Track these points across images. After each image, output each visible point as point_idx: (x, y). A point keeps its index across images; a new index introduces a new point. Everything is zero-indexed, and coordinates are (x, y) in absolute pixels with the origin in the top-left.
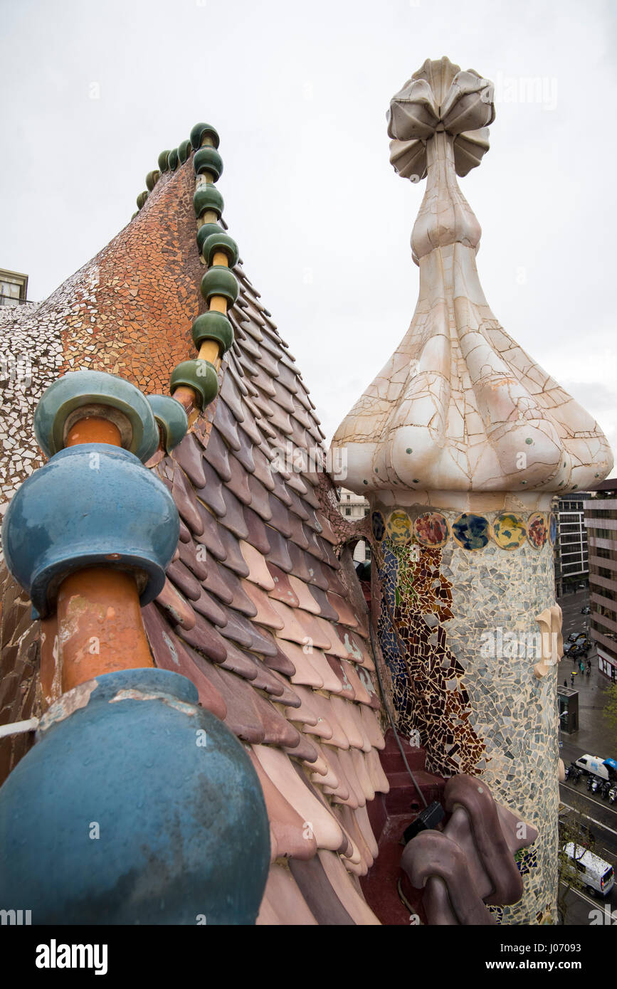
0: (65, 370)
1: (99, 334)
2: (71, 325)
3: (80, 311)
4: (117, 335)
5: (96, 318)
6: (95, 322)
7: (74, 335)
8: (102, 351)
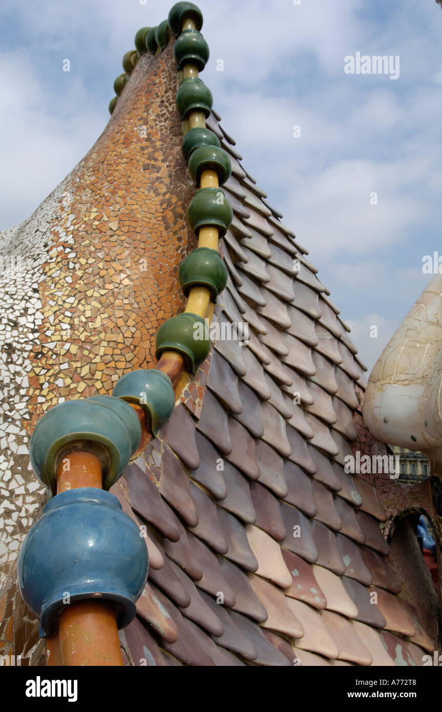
0: (45, 329)
1: (79, 282)
2: (49, 274)
3: (57, 256)
4: (97, 281)
5: (75, 263)
6: (74, 268)
7: (52, 287)
8: (83, 302)
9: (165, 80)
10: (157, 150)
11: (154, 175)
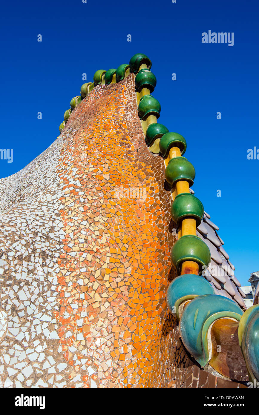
0: (68, 242)
1: (88, 211)
2: (66, 204)
3: (71, 193)
4: (101, 211)
5: (84, 199)
6: (84, 202)
7: (70, 213)
8: (92, 224)
9: (127, 96)
10: (126, 134)
11: (127, 149)
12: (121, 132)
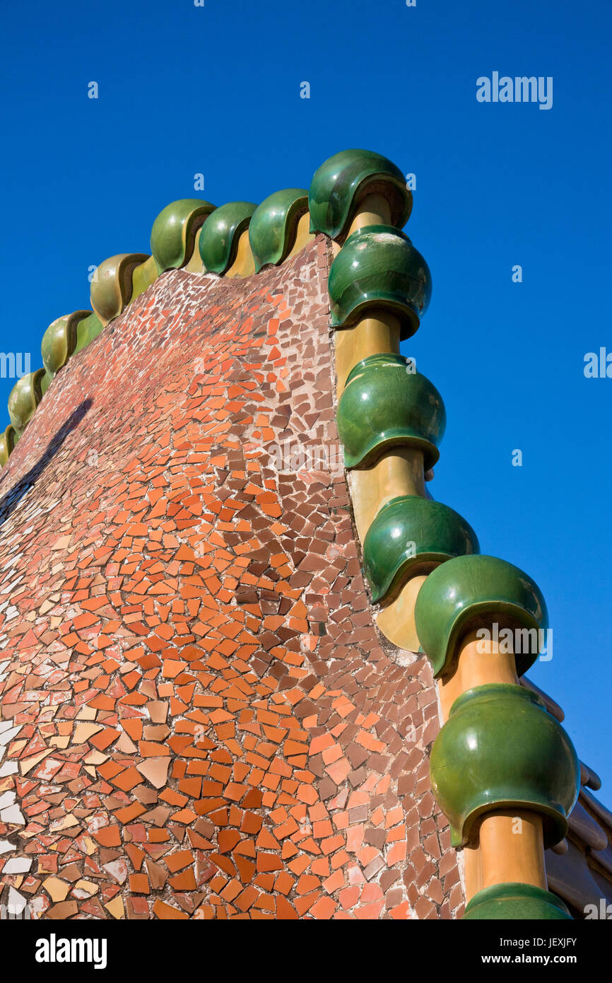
9: (292, 350)
10: (273, 546)
11: (273, 622)
12: (246, 536)
